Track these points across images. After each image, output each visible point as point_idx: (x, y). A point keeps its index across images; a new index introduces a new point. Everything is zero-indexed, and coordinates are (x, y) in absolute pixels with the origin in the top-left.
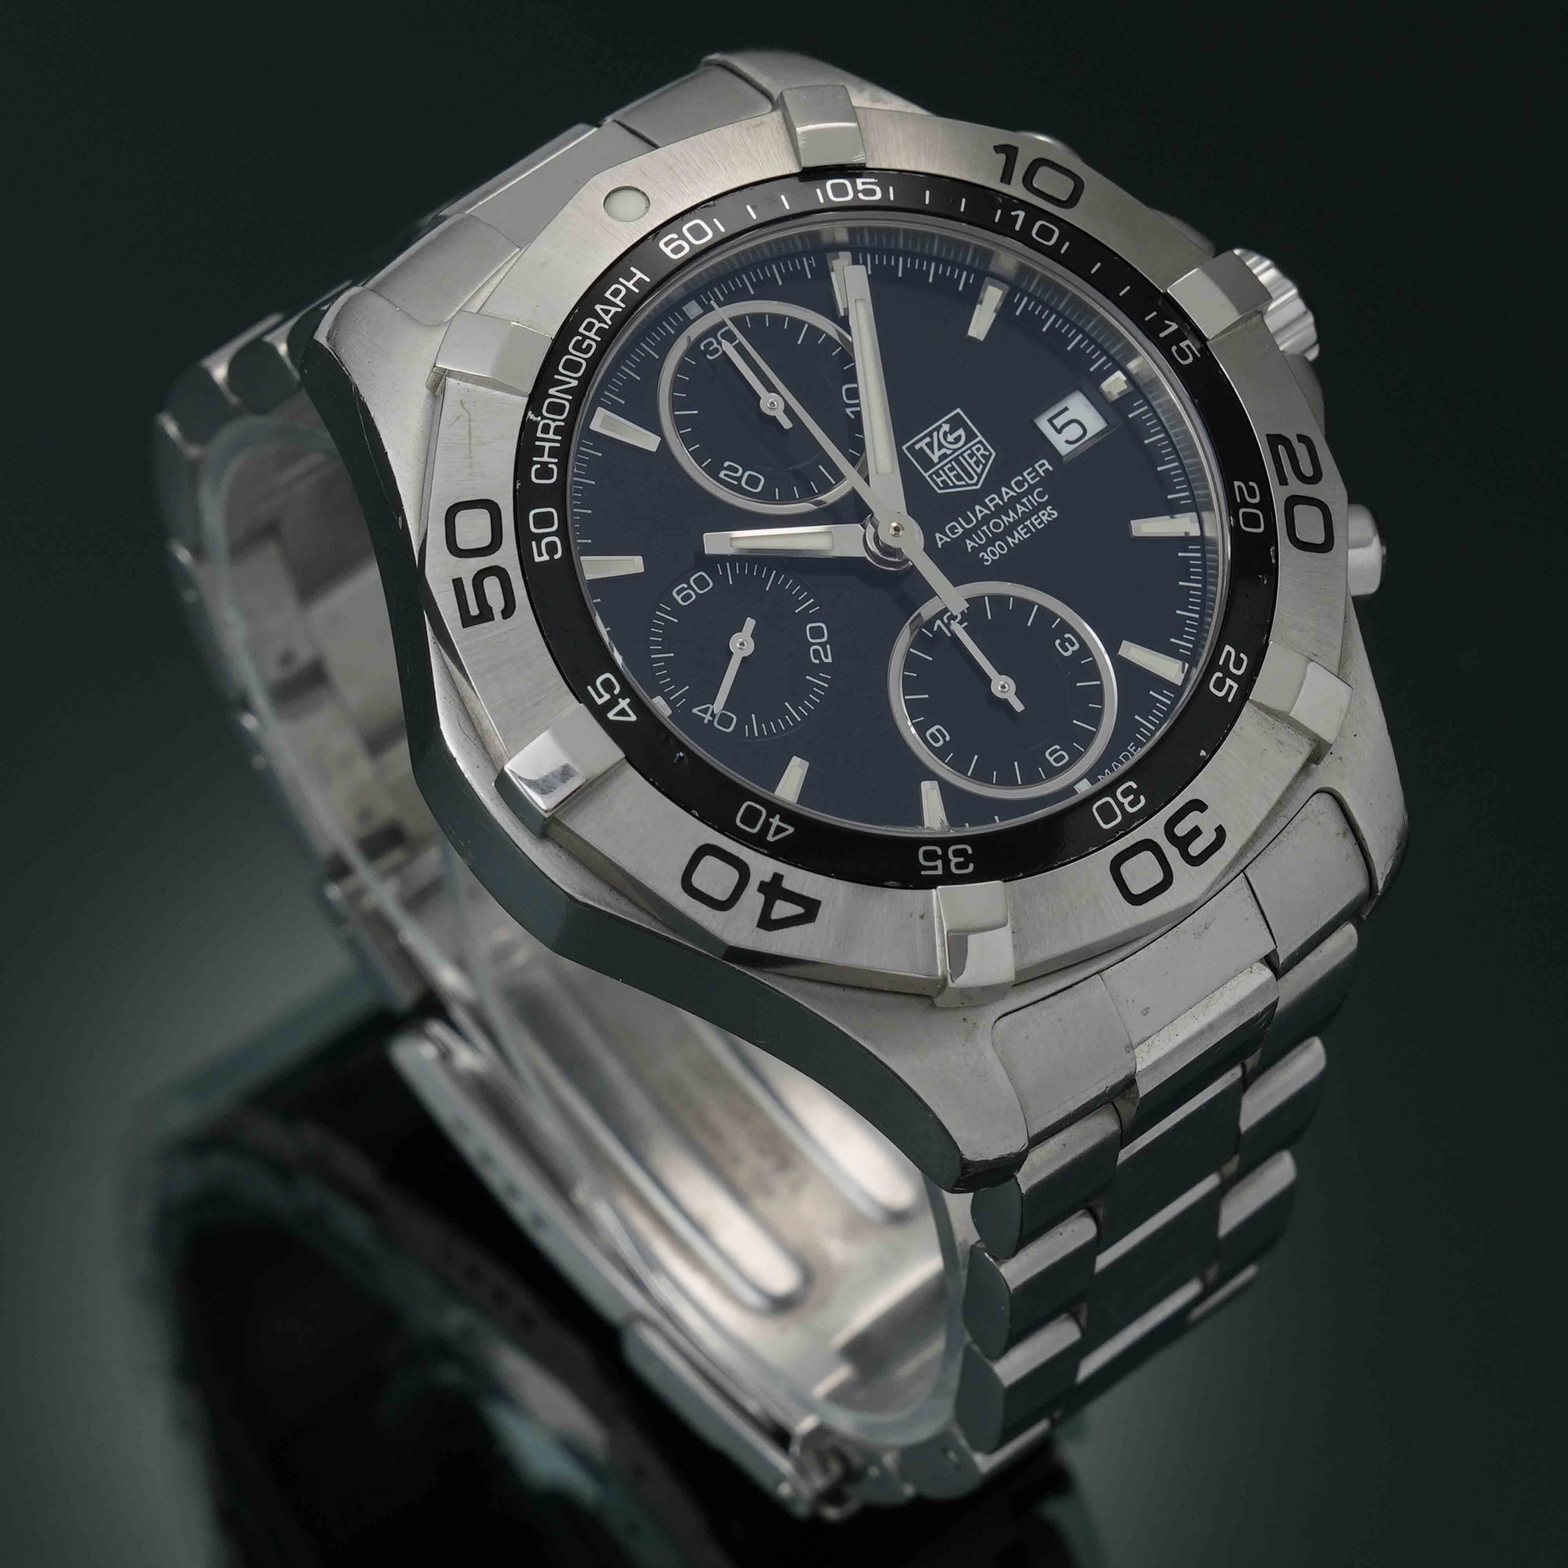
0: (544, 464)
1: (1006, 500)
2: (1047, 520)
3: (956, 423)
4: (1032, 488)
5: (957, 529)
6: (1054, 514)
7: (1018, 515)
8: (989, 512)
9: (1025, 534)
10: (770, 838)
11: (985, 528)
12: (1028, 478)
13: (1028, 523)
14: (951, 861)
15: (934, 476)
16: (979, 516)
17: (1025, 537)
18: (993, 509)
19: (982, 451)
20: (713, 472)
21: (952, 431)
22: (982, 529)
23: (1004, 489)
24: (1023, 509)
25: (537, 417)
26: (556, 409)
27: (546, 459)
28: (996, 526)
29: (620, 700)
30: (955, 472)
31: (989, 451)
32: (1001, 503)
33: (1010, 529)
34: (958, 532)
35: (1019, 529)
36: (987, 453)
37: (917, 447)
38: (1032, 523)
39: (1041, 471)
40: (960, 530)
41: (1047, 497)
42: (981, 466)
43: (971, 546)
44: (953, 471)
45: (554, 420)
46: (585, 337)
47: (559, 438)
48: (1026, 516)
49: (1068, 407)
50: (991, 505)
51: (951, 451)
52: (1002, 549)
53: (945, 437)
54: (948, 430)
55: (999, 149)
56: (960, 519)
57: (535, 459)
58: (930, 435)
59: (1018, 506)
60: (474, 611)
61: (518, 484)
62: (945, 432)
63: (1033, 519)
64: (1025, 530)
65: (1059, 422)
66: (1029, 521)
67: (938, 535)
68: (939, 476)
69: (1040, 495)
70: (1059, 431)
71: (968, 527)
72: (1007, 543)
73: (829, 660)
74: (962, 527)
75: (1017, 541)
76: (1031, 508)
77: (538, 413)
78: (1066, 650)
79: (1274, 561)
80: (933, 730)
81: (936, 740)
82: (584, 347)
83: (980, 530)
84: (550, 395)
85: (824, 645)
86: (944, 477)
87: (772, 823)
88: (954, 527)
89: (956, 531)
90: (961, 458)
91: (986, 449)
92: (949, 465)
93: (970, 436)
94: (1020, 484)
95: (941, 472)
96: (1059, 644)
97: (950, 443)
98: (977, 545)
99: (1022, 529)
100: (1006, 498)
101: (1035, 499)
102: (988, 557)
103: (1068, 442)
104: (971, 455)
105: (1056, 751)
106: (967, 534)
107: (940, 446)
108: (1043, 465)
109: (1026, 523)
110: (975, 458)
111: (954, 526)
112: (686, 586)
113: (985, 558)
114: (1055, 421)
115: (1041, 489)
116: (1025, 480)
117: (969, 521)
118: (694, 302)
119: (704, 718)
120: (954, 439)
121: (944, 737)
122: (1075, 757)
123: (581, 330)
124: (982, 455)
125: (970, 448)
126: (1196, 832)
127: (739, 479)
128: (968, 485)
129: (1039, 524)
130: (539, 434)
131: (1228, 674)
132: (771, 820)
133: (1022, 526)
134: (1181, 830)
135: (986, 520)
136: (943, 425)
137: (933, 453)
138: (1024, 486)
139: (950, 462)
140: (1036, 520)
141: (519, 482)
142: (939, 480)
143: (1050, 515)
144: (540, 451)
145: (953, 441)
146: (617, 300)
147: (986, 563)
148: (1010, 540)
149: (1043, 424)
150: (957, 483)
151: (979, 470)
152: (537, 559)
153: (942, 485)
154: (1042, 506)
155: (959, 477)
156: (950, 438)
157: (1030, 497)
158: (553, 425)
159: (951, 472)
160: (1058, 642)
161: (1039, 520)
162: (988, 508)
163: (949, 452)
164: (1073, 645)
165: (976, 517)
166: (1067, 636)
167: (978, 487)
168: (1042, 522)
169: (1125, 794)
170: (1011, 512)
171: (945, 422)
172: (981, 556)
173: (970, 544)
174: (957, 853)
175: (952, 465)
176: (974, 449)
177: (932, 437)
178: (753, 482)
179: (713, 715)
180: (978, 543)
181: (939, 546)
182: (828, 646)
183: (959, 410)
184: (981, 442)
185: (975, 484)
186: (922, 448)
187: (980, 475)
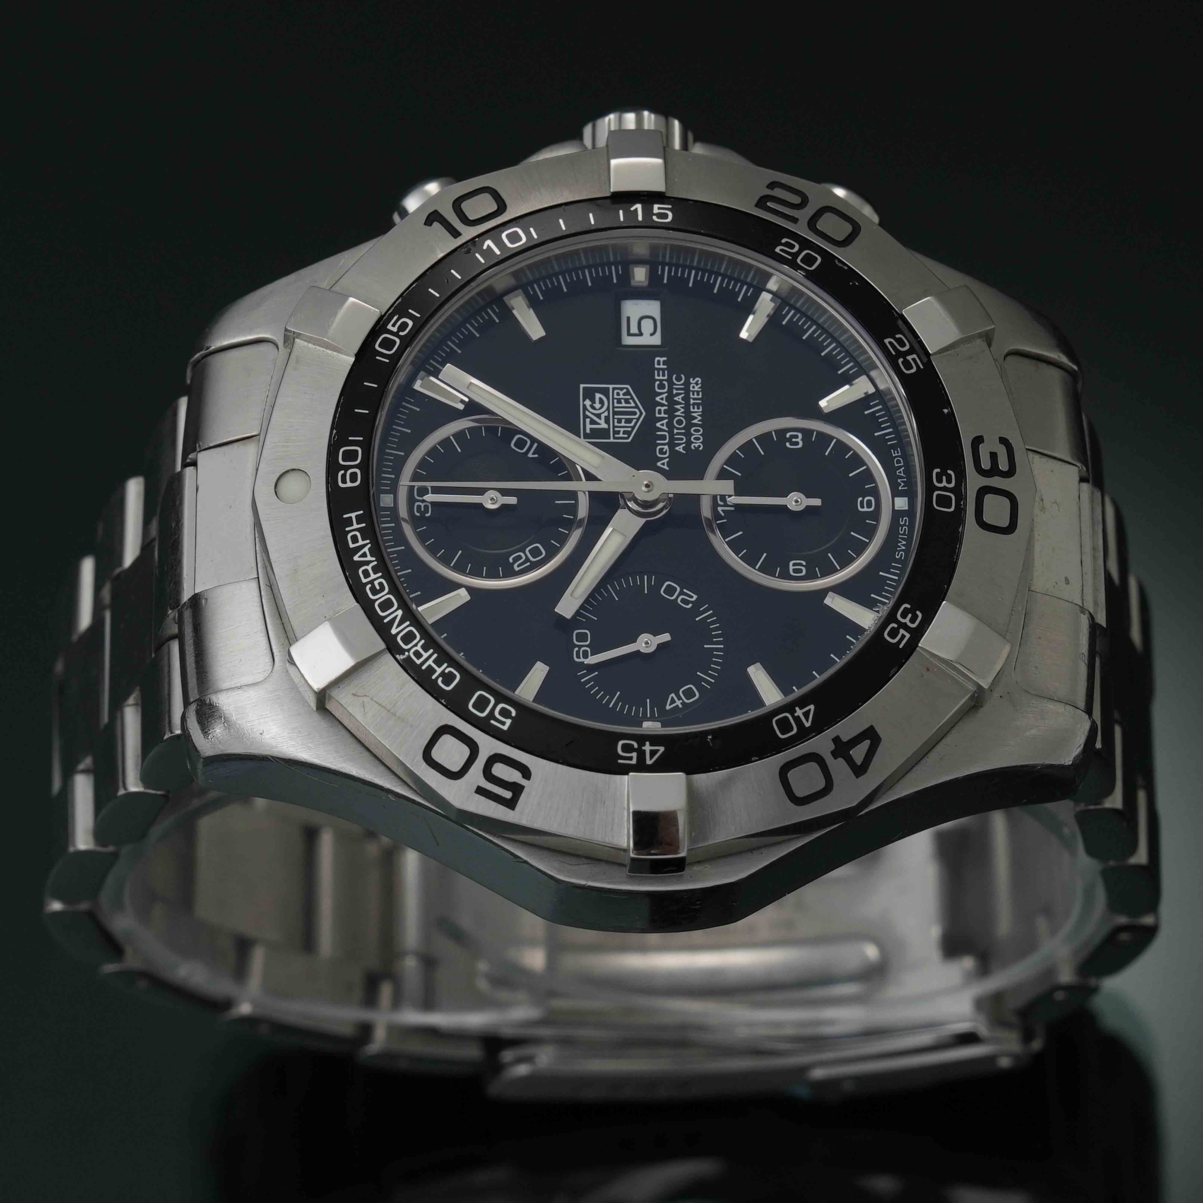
0: (442, 674)
1: (666, 403)
2: (699, 388)
3: (590, 394)
4: (669, 380)
5: (663, 449)
6: (698, 381)
7: (682, 404)
8: (666, 420)
9: (698, 408)
10: (807, 724)
11: (675, 431)
12: (661, 378)
13: (692, 401)
14: (906, 623)
15: (616, 436)
16: (665, 428)
17: (701, 410)
18: (666, 416)
19: (621, 393)
20: (510, 573)
21: (593, 401)
22: (675, 433)
23: (658, 399)
24: (680, 397)
25: (404, 654)
26: (409, 638)
27: (439, 670)
28: (680, 422)
29: (643, 748)
30: (623, 421)
31: (624, 388)
32: (666, 408)
33: (688, 415)
34: (666, 450)
35: (692, 410)
36: (625, 390)
37: (588, 431)
38: (694, 399)
39: (662, 366)
40: (666, 447)
41: (683, 376)
42: (631, 401)
44: (621, 421)
45: (416, 645)
46: (372, 582)
47: (431, 651)
48: (686, 399)
49: (628, 316)
50: (663, 415)
51: (607, 412)
52: (698, 431)
53: (594, 408)
54: (591, 403)
55: (428, 222)
56: (658, 442)
57: (434, 677)
58: (586, 417)
59: (676, 399)
60: (508, 795)
61: (443, 701)
62: (590, 405)
63: (692, 396)
64: (696, 407)
65: (634, 330)
68: (618, 433)
69: (679, 379)
70: (641, 334)
71: (667, 441)
72: (696, 425)
73: (695, 597)
74: (664, 444)
75: (700, 418)
76: (683, 392)
77: (403, 652)
78: (797, 443)
79: (846, 268)
80: (791, 568)
81: (800, 571)
82: (378, 588)
83: (675, 435)
84: (395, 634)
85: (682, 593)
86: (622, 430)
87: (798, 716)
88: (661, 450)
89: (664, 450)
90: (616, 410)
91: (622, 389)
92: (616, 420)
93: (605, 392)
94: (661, 386)
95: (616, 429)
96: (790, 445)
97: (600, 409)
98: (684, 445)
99: (694, 408)
100: (664, 402)
101: (679, 384)
102: (697, 444)
103: (652, 335)
104: (619, 401)
105: (862, 502)
106: (672, 445)
107: (599, 416)
108: (659, 362)
109: (691, 403)
110: (623, 401)
111: (660, 449)
112: (577, 649)
113: (696, 446)
114: (631, 332)
115: (675, 376)
116: (661, 381)
117: (663, 438)
118: (382, 496)
119: (677, 706)
120: (600, 403)
121: (801, 565)
122: (875, 492)
123: (364, 581)
124: (624, 395)
125: (613, 398)
126: (994, 456)
127: (527, 560)
128: (638, 419)
129: (698, 395)
130: (418, 662)
132: (796, 715)
133: (691, 407)
134: (986, 464)
135: (670, 425)
136: (585, 403)
137: (599, 424)
138: (664, 384)
139: (614, 418)
140: (693, 395)
141: (443, 698)
142: (621, 435)
143: (697, 384)
144: (431, 670)
145: (600, 405)
146: (361, 542)
147: (701, 449)
148: (695, 421)
149: (628, 341)
150: (632, 424)
152: (505, 728)
153: (626, 436)
154: (687, 384)
155: (628, 421)
156: (597, 405)
157: (674, 387)
158: (419, 648)
159: (621, 423)
160: (788, 444)
161: (695, 393)
162: (664, 418)
163: (606, 414)
164: (797, 437)
165: (665, 431)
166: (788, 435)
167: (644, 414)
168: (698, 392)
169: (940, 481)
170: (678, 407)
171: (584, 400)
172: (693, 448)
173: (680, 449)
174: (904, 616)
175: (618, 419)
176: (615, 396)
177: (589, 417)
178: (535, 552)
179: (680, 698)
180: (683, 443)
181: (667, 469)
182: (685, 590)
183: (582, 386)
184: (614, 389)
185: (641, 414)
186: (591, 429)
187: (637, 407)
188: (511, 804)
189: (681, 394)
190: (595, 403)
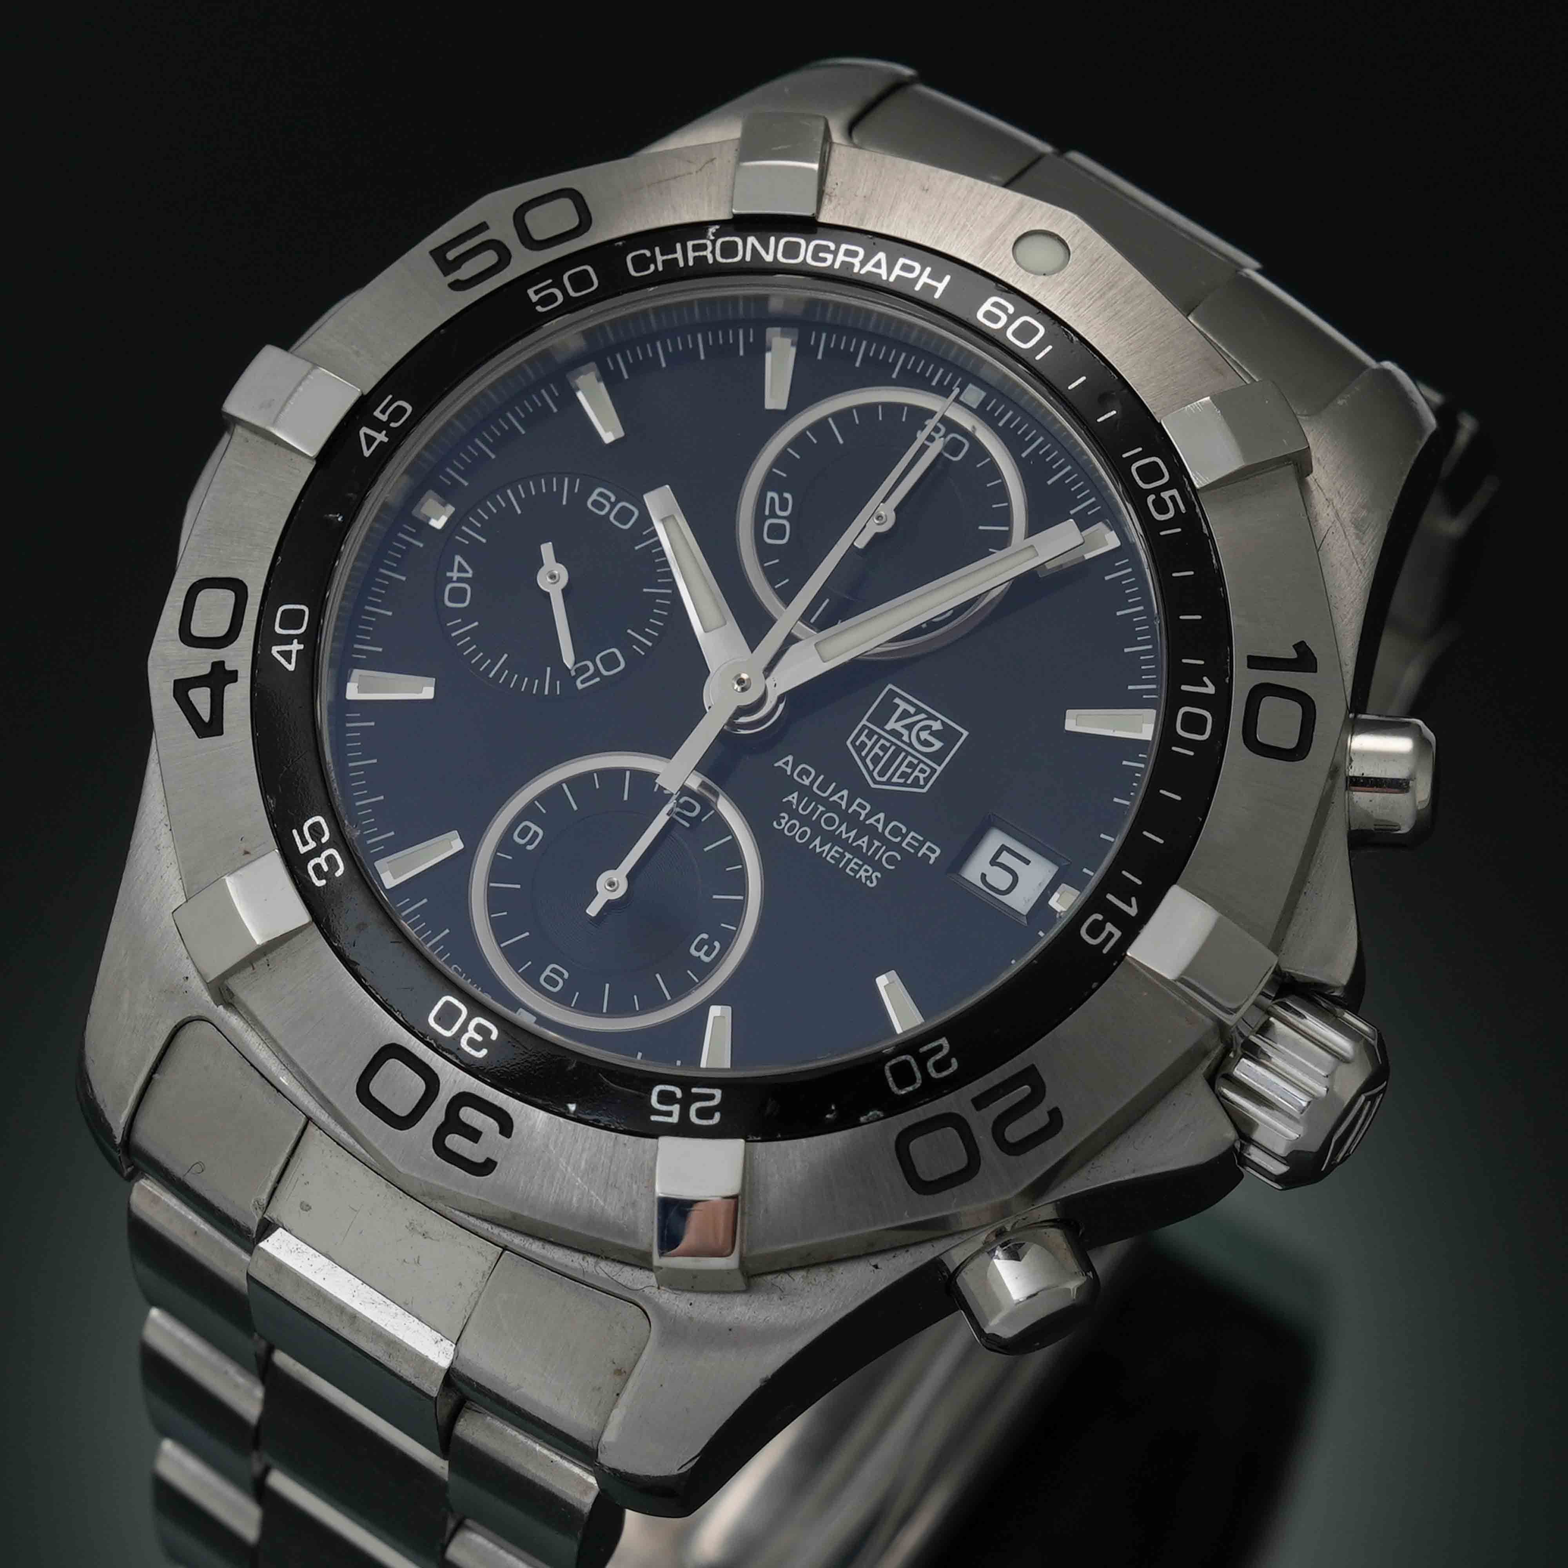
0: (653, 259)
1: (868, 822)
2: (861, 876)
3: (947, 736)
4: (898, 847)
5: (808, 778)
6: (872, 882)
7: (853, 841)
8: (844, 807)
9: (833, 857)
10: (275, 650)
11: (821, 808)
12: (908, 839)
13: (848, 856)
15: (866, 731)
16: (835, 798)
17: (828, 858)
18: (850, 811)
19: (922, 776)
20: (770, 482)
21: (933, 734)
22: (819, 806)
23: (882, 816)
24: (865, 846)
25: (714, 234)
27: (660, 258)
28: (830, 821)
29: (384, 433)
30: (881, 754)
31: (926, 784)
32: (861, 818)
33: (831, 838)
34: (803, 780)
35: (836, 848)
36: (922, 783)
37: (897, 701)
38: (850, 860)
39: (924, 851)
40: (807, 782)
41: (892, 867)
42: (902, 781)
43: (792, 799)
44: (882, 751)
45: (713, 252)
47: (691, 263)
48: (857, 851)
49: (1031, 864)
50: (854, 807)
51: (908, 741)
52: (802, 837)
53: (923, 729)
54: (933, 729)
55: (1301, 647)
56: (822, 777)
57: (657, 249)
58: (919, 710)
59: (866, 839)
60: (451, 255)
61: (620, 243)
62: (931, 726)
63: (855, 860)
64: (837, 856)
65: (1006, 858)
66: (851, 857)
67: (790, 758)
68: (869, 737)
69: (890, 860)
70: (994, 862)
71: (815, 789)
72: (812, 839)
73: (580, 686)
74: (812, 783)
75: (818, 850)
76: (869, 854)
77: (717, 235)
78: (698, 949)
79: (862, 1119)
80: (534, 828)
81: (522, 835)
82: (821, 255)
83: (816, 805)
84: (746, 239)
85: (597, 673)
86: (870, 744)
87: (292, 644)
88: (808, 774)
89: (804, 777)
90: (903, 754)
91: (927, 780)
92: (888, 744)
93: (937, 757)
95: (876, 737)
96: (702, 939)
97: (918, 735)
98: (794, 806)
99: (837, 851)
100: (871, 821)
101: (883, 856)
102: (784, 823)
103: (983, 876)
104: (910, 765)
105: (561, 975)
106: (805, 792)
107: (909, 727)
108: (934, 852)
109: (846, 854)
110: (909, 771)
111: (811, 773)
112: (613, 499)
113: (782, 820)
114: (1005, 853)
115: (899, 859)
116: (904, 837)
117: (823, 787)
118: (983, 394)
119: (452, 571)
120: (925, 739)
121: (531, 842)
122: (562, 999)
123: (844, 247)
124: (917, 778)
125: (921, 761)
126: (474, 1135)
127: (773, 515)
128: (871, 773)
129: (852, 869)
130: (690, 244)
131: (685, 1104)
132: (295, 641)
133: (841, 850)
134: (468, 1115)
135: (834, 807)
136: (939, 721)
137: (896, 722)
138: (897, 837)
139: (893, 743)
140: (856, 863)
141: (623, 244)
142: (863, 738)
143: (869, 878)
144: (668, 249)
145: (922, 738)
146: (897, 271)
147: (775, 823)
148: (817, 842)
149: (995, 840)
150: (868, 761)
151: (895, 780)
152: (531, 292)
153: (857, 743)
154: (877, 866)
155: (876, 760)
156: (924, 735)
157: (884, 848)
158: (708, 253)
159: (880, 748)
160: (705, 936)
161: (857, 868)
162: (849, 805)
163: (905, 738)
164: (707, 954)
165: (831, 795)
166: (717, 944)
167: (873, 786)
168: (856, 872)
169: (479, 1029)
170: (853, 834)
171: (943, 722)
172: (782, 814)
173: (793, 798)
175: (890, 748)
176: (921, 765)
177: (916, 714)
178: (777, 531)
179: (460, 580)
180: (798, 806)
181: (776, 765)
182: (598, 679)
183: (965, 734)
184: (934, 771)
185: (875, 781)
186: (898, 706)
187: (889, 782)
188: (438, 254)
189: (868, 850)
190: (930, 734)
